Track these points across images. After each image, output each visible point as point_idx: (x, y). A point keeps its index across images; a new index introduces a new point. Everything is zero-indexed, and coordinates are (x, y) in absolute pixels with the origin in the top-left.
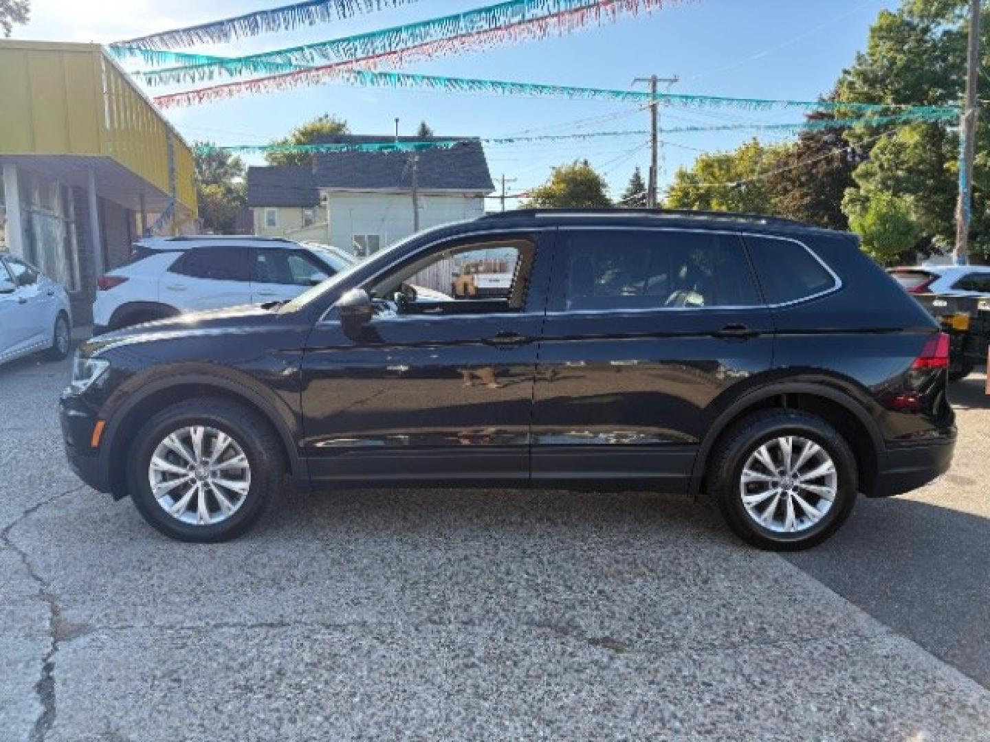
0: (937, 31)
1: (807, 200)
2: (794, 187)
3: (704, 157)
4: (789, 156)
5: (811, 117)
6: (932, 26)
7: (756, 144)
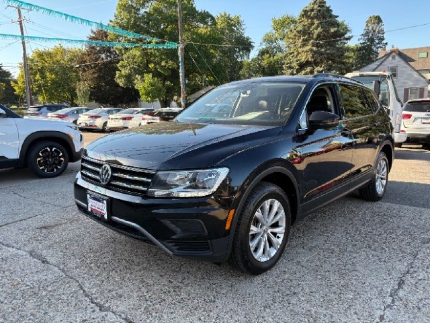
0: (142, 11)
1: (96, 75)
2: (89, 69)
3: (37, 51)
4: (83, 54)
5: (90, 38)
6: (141, 8)
7: (61, 47)
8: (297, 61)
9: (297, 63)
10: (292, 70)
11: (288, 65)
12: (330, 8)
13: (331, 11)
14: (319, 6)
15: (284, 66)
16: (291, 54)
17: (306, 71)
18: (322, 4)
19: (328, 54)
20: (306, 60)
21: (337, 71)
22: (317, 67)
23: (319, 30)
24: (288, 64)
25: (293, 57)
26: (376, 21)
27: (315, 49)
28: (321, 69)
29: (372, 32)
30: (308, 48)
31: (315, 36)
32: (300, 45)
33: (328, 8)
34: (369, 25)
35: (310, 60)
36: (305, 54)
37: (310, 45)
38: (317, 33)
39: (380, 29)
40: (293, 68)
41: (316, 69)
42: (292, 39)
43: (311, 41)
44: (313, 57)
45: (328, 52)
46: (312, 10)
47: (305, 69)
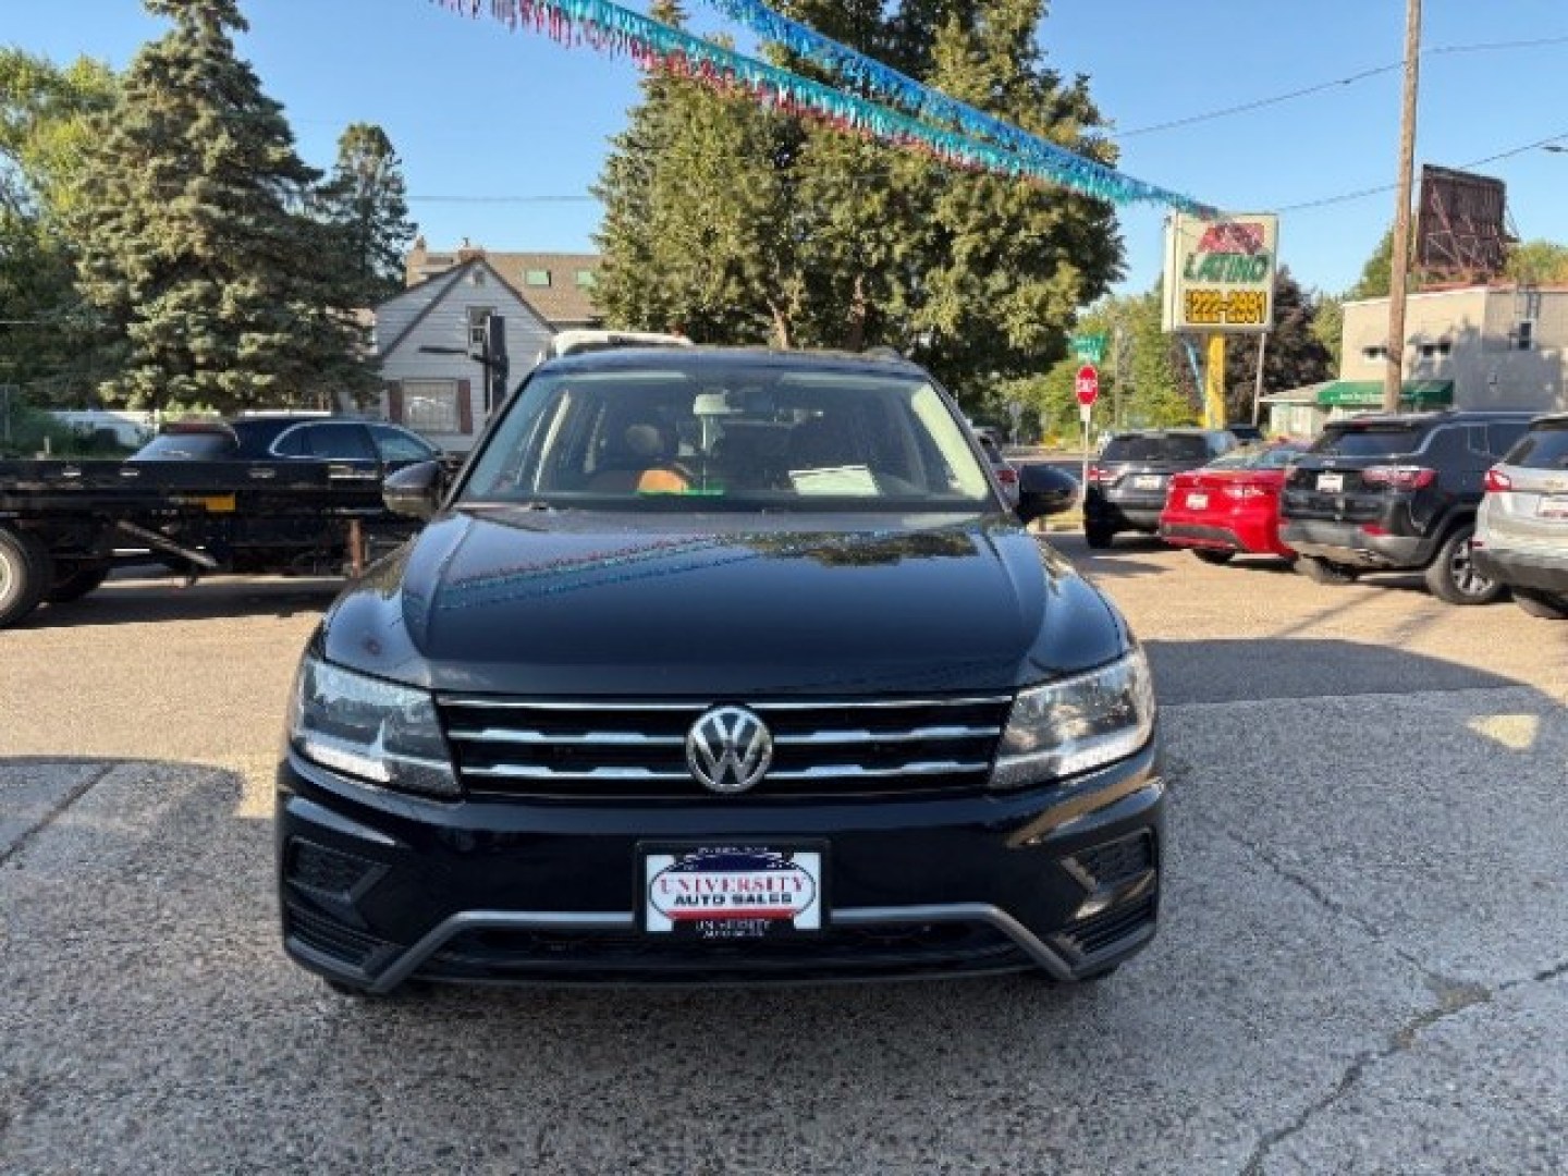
8: (140, 249)
9: (142, 257)
10: (120, 284)
11: (100, 263)
12: (251, 71)
13: (256, 80)
14: (209, 54)
15: (81, 266)
16: (105, 217)
17: (185, 294)
18: (220, 48)
19: (271, 239)
20: (180, 250)
21: (310, 307)
22: (228, 281)
23: (223, 142)
24: (96, 256)
25: (117, 230)
26: (374, 146)
27: (215, 211)
28: (251, 292)
29: (362, 178)
30: (185, 204)
31: (208, 164)
32: (143, 188)
33: (243, 67)
34: (351, 152)
35: (198, 250)
36: (176, 224)
37: (194, 194)
38: (216, 153)
39: (390, 173)
40: (123, 276)
41: (228, 289)
42: (104, 158)
43: (195, 184)
44: (207, 243)
45: (268, 230)
46: (184, 63)
47: (181, 284)
